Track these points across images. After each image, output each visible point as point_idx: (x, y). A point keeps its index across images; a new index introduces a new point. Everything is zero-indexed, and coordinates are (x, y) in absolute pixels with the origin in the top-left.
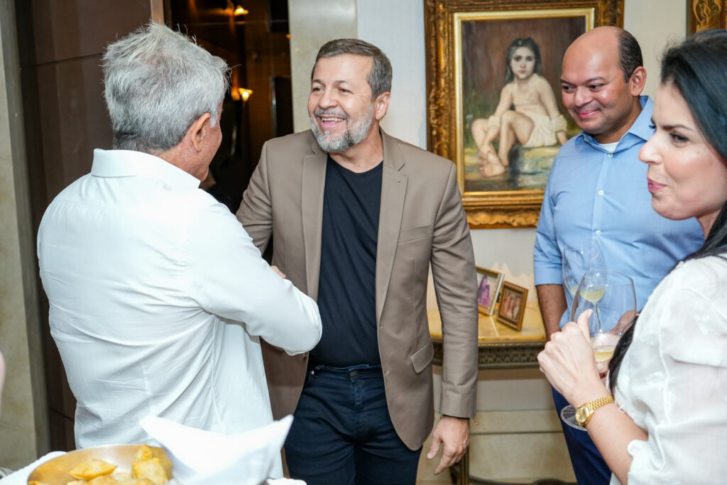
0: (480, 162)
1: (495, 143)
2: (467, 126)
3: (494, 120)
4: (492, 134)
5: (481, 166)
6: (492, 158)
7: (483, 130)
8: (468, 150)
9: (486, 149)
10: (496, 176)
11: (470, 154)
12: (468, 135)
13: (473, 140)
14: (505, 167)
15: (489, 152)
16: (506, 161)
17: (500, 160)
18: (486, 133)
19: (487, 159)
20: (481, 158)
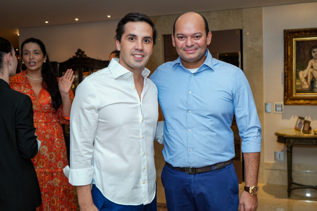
0: (301, 84)
1: (306, 78)
2: (297, 73)
3: (306, 71)
4: (305, 75)
5: (302, 85)
6: (305, 83)
7: (302, 74)
8: (297, 80)
9: (303, 80)
10: (306, 89)
11: (298, 82)
12: (297, 76)
13: (299, 77)
14: (309, 86)
15: (304, 81)
16: (310, 84)
17: (308, 84)
18: (303, 75)
19: (304, 83)
20: (302, 83)
